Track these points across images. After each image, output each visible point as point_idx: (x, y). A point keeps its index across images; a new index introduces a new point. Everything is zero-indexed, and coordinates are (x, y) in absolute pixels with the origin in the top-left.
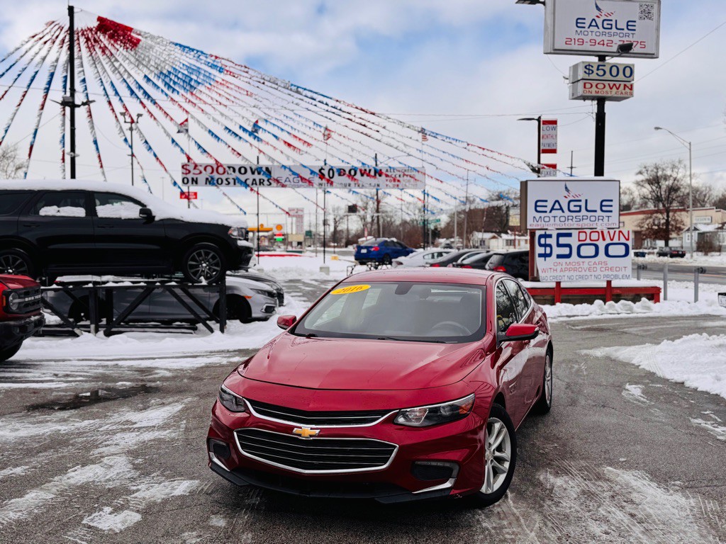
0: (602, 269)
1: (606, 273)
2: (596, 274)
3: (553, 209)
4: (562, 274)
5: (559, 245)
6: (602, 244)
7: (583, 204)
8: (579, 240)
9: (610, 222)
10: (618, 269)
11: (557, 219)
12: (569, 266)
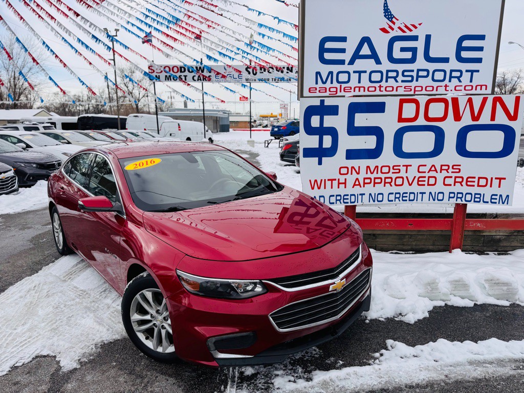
0: (448, 181)
1: (457, 188)
2: (433, 190)
3: (356, 56)
4: (357, 190)
5: (353, 130)
6: (451, 128)
7: (420, 45)
8: (401, 120)
9: (474, 84)
10: (483, 182)
11: (365, 77)
12: (375, 175)
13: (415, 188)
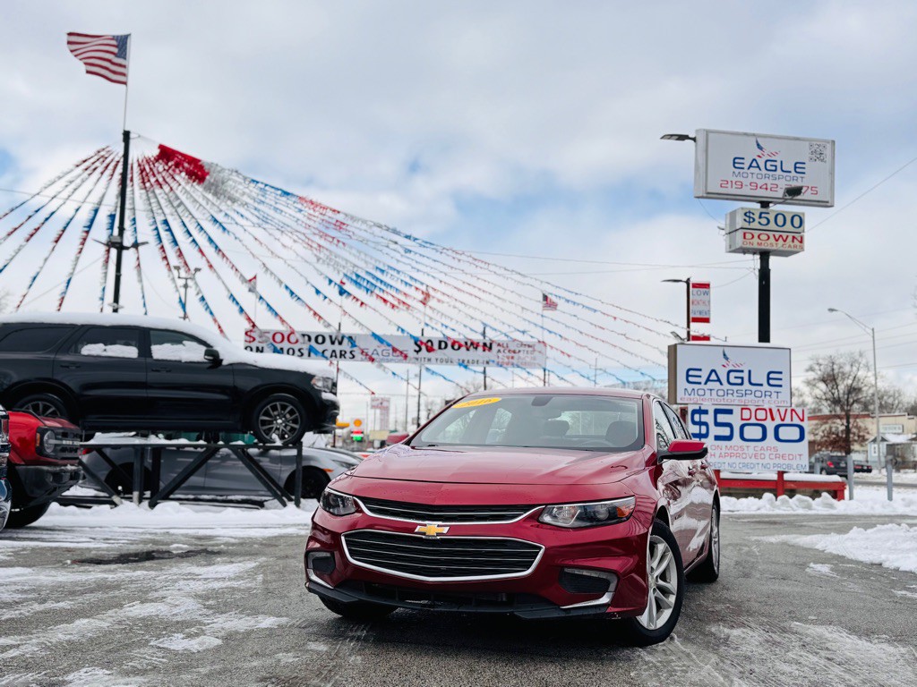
0: (772, 456)
1: (777, 461)
2: (765, 462)
3: (708, 380)
4: (721, 460)
5: (717, 424)
6: (770, 426)
7: (745, 375)
8: (742, 419)
9: (779, 399)
10: (791, 457)
11: (714, 393)
12: (730, 451)
13: (753, 460)
